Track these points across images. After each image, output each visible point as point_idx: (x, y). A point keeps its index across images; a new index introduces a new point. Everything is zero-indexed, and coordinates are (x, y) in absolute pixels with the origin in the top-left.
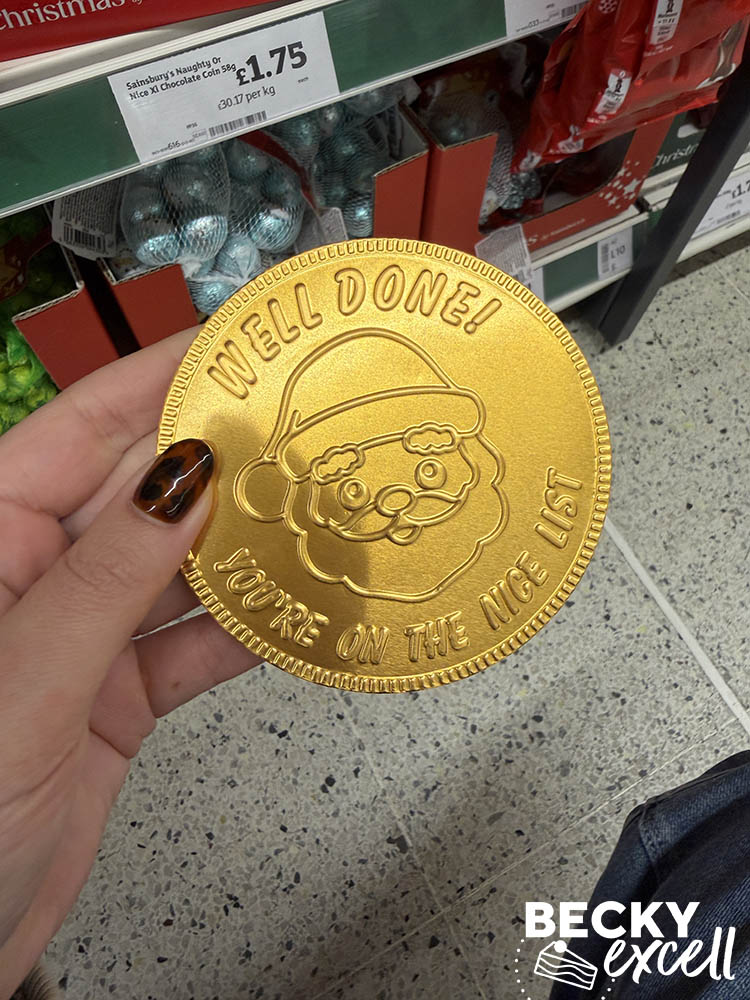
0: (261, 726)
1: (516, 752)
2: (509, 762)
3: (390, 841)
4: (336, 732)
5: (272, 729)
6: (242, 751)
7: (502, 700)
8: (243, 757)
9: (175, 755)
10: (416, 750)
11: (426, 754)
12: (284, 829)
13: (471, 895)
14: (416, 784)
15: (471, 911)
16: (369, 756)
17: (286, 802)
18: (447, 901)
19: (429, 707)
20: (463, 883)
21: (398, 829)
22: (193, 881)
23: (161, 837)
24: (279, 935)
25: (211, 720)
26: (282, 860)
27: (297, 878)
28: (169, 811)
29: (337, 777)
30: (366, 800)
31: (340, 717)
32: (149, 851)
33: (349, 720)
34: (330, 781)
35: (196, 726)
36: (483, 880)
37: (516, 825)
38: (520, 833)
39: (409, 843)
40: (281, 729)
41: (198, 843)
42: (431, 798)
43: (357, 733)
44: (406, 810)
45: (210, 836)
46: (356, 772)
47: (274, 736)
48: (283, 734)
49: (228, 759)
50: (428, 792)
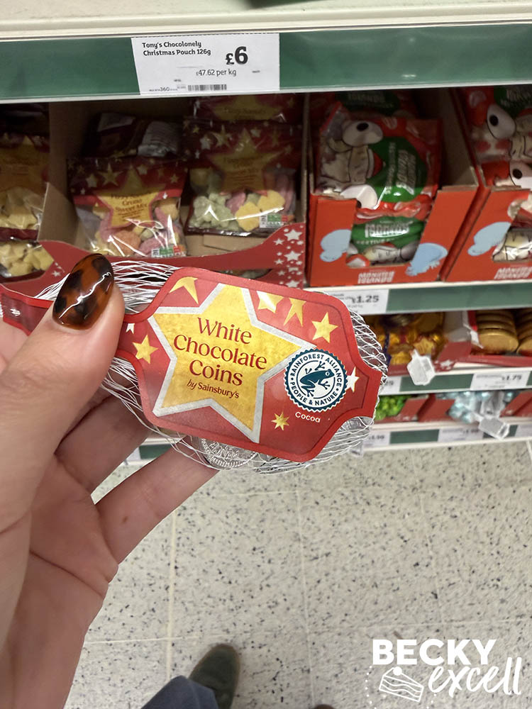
0: (399, 535)
1: (486, 587)
2: (483, 589)
3: (432, 593)
4: (424, 549)
5: (402, 538)
6: (390, 540)
7: (487, 567)
8: (390, 542)
9: (368, 530)
10: (451, 568)
11: (453, 572)
12: (398, 571)
13: (455, 624)
14: (447, 580)
15: (453, 628)
16: (433, 563)
17: (401, 563)
18: (446, 621)
19: (460, 557)
20: (453, 618)
21: (436, 591)
22: (364, 572)
23: (357, 554)
24: (387, 603)
25: (382, 525)
26: (395, 581)
27: (398, 589)
28: (361, 548)
29: (420, 564)
30: (428, 576)
31: (427, 545)
32: (352, 557)
33: (429, 547)
34: (417, 564)
35: (377, 524)
36: (460, 621)
37: (479, 610)
38: (479, 614)
39: (439, 597)
40: (406, 539)
41: (368, 561)
42: (451, 586)
43: (431, 553)
44: (441, 586)
45: (373, 562)
46: (427, 566)
47: (402, 541)
48: (405, 541)
49: (385, 541)
50: (450, 585)
